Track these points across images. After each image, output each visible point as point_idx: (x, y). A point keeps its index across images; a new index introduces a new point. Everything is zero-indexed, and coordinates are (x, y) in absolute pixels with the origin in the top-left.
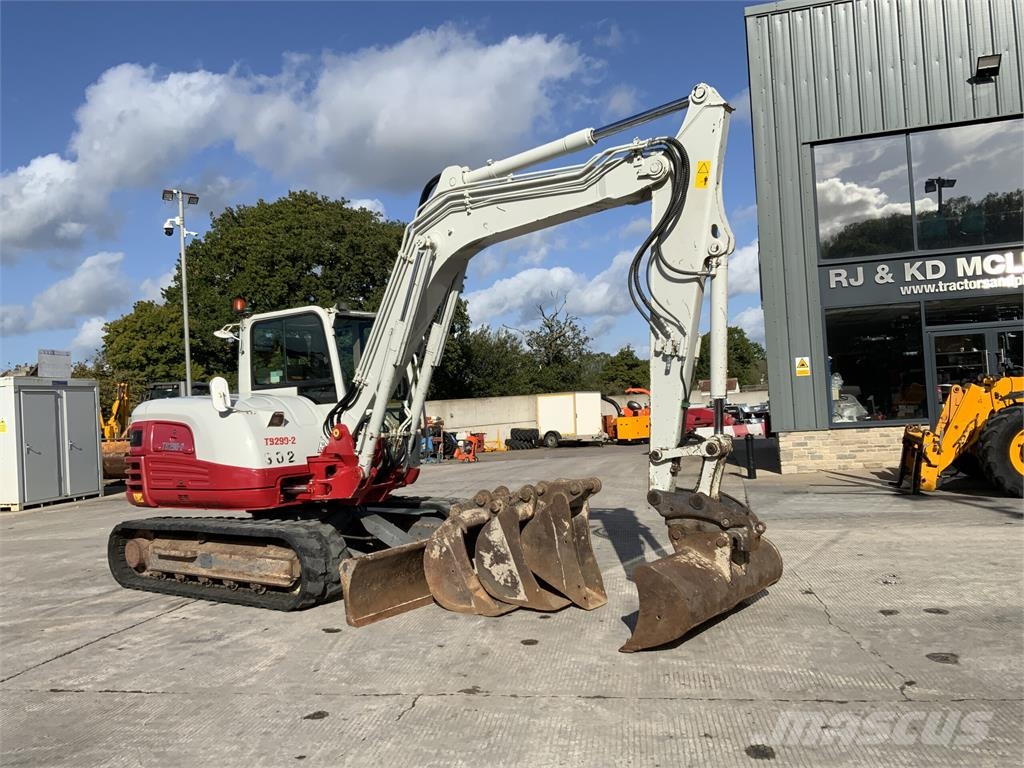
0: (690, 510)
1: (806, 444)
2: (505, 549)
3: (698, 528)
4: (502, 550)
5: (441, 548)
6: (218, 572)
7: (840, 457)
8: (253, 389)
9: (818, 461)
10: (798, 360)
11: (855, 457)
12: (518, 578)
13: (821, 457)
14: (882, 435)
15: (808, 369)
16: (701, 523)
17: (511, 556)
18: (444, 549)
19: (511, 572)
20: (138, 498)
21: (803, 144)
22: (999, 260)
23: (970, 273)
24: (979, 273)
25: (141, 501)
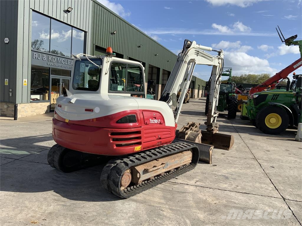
0: (215, 126)
1: (24, 108)
5: (197, 142)
6: (170, 167)
7: (31, 112)
9: (27, 113)
10: (24, 80)
11: (35, 111)
13: (27, 112)
14: (41, 105)
15: (27, 83)
20: (138, 148)
21: (31, 8)
22: (64, 60)
23: (60, 62)
24: (61, 63)
25: (139, 150)
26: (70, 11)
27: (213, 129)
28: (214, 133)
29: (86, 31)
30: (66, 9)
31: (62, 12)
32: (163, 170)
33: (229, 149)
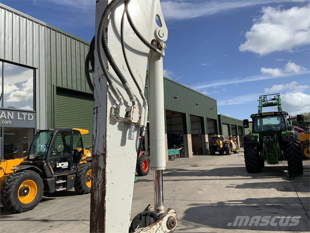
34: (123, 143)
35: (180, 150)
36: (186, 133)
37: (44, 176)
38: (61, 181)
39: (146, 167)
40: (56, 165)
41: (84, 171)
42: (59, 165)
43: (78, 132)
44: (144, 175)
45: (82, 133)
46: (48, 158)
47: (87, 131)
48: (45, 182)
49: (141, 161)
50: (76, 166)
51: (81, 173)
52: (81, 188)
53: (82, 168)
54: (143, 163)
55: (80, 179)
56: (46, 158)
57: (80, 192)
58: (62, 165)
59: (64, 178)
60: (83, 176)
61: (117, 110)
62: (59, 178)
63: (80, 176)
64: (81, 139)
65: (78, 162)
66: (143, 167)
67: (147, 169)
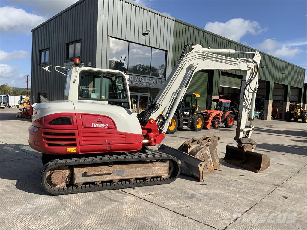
0: (248, 142)
2: (210, 155)
3: (248, 145)
4: (209, 155)
5: (200, 156)
6: (127, 176)
8: (78, 99)
12: (212, 162)
16: (248, 144)
17: (211, 156)
18: (201, 157)
19: (210, 160)
20: (72, 150)
21: (109, 36)
22: (142, 79)
23: (137, 81)
24: (139, 81)
25: (74, 151)
26: (148, 34)
27: (243, 146)
28: (245, 151)
29: (167, 50)
30: (144, 32)
31: (140, 35)
32: (116, 177)
33: (258, 171)
34: (245, 112)
35: (260, 113)
36: (268, 99)
37: (179, 118)
38: (185, 122)
39: (231, 122)
40: (184, 113)
41: (196, 118)
42: (185, 113)
43: (195, 96)
44: (230, 128)
45: (197, 97)
46: (181, 109)
47: (200, 95)
48: (179, 121)
49: (228, 118)
50: (193, 115)
51: (194, 119)
52: (194, 128)
53: (195, 116)
54: (230, 120)
55: (194, 123)
56: (180, 108)
57: (193, 130)
58: (187, 113)
59: (186, 120)
60: (195, 121)
61: (245, 105)
62: (184, 120)
63: (194, 121)
64: (196, 100)
65: (194, 113)
66: (229, 122)
67: (232, 124)
